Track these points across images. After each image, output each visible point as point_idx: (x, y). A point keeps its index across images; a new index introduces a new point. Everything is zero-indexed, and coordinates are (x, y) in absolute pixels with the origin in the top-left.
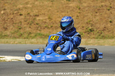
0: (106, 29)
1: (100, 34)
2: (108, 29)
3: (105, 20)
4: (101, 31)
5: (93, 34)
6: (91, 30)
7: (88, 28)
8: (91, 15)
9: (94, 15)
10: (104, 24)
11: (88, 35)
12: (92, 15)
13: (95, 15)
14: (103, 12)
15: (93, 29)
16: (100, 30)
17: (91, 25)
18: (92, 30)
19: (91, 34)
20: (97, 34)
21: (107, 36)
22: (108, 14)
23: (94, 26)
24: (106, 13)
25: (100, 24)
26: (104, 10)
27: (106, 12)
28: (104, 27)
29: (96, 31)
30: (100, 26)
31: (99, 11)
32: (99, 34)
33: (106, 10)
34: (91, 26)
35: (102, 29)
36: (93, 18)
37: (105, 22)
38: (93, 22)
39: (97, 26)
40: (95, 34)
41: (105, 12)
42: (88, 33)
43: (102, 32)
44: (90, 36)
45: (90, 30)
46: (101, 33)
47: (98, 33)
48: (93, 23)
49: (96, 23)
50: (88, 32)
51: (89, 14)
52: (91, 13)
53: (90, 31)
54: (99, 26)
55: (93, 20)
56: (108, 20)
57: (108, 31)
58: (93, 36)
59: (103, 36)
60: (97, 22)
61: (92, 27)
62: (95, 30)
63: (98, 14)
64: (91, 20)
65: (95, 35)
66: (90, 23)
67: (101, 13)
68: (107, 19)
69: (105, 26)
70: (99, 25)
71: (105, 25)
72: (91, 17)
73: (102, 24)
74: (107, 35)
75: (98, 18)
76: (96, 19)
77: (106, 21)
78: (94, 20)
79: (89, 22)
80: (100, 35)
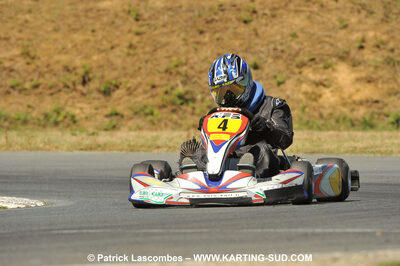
5: (193, 114)
6: (184, 99)
7: (172, 88)
8: (181, 43)
9: (191, 40)
11: (175, 117)
12: (184, 40)
13: (198, 43)
14: (227, 29)
15: (192, 93)
17: (182, 79)
18: (188, 97)
19: (185, 111)
22: (243, 39)
23: (195, 82)
24: (236, 35)
26: (229, 24)
27: (235, 28)
29: (203, 100)
31: (211, 26)
33: (236, 23)
34: (184, 83)
36: (188, 52)
38: (192, 68)
40: (197, 111)
41: (231, 30)
42: (174, 107)
44: (182, 119)
45: (180, 97)
48: (191, 72)
49: (201, 72)
50: (173, 103)
51: (174, 38)
52: (183, 35)
53: (179, 102)
55: (191, 61)
60: (204, 66)
61: (187, 88)
62: (199, 97)
63: (206, 38)
64: (183, 59)
65: (198, 114)
66: (178, 73)
67: (217, 35)
72: (183, 49)
75: (206, 52)
76: (203, 58)
78: (194, 58)
79: (177, 66)
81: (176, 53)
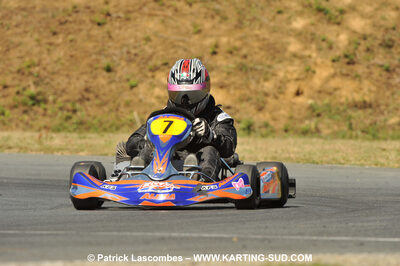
0: (91, 96)
1: (70, 114)
2: (97, 96)
3: (87, 61)
4: (74, 104)
5: (44, 115)
6: (36, 100)
7: (24, 89)
8: (34, 43)
9: (44, 41)
10: (85, 77)
11: (26, 117)
12: (38, 40)
13: (51, 44)
14: (80, 30)
15: (45, 93)
16: (68, 101)
17: (34, 79)
18: (40, 97)
19: (36, 113)
20: (60, 114)
21: (95, 122)
22: (96, 41)
23: (48, 83)
24: (89, 37)
25: (68, 76)
26: (82, 27)
27: (90, 30)
28: (83, 88)
29: (54, 102)
30: (69, 83)
31: (64, 27)
32: (66, 113)
33: (90, 25)
34: (36, 84)
35: (78, 97)
36: (41, 53)
37: (89, 69)
38: (45, 69)
39: (59, 84)
40: (49, 112)
41: (84, 33)
42: (25, 108)
43: (78, 106)
44: (33, 120)
45: (32, 98)
46: (75, 111)
47: (61, 109)
48: (44, 73)
49: (53, 73)
50: (25, 104)
51: (27, 39)
52: (36, 36)
53: (30, 102)
54: (64, 85)
55: (44, 62)
56: (98, 61)
57: (98, 102)
58: (42, 121)
59: (81, 123)
60: (57, 67)
61: (39, 89)
62: (51, 98)
63: (59, 39)
64: (36, 60)
65: (51, 116)
66: (31, 74)
67: (71, 37)
68: (94, 57)
69: (89, 85)
70: (67, 80)
71: (86, 82)
72: (36, 50)
73: (78, 79)
74: (94, 118)
75: (59, 53)
76: (55, 59)
77: (91, 66)
78: (47, 59)
79: (29, 67)
80: (68, 118)
81: (28, 53)
